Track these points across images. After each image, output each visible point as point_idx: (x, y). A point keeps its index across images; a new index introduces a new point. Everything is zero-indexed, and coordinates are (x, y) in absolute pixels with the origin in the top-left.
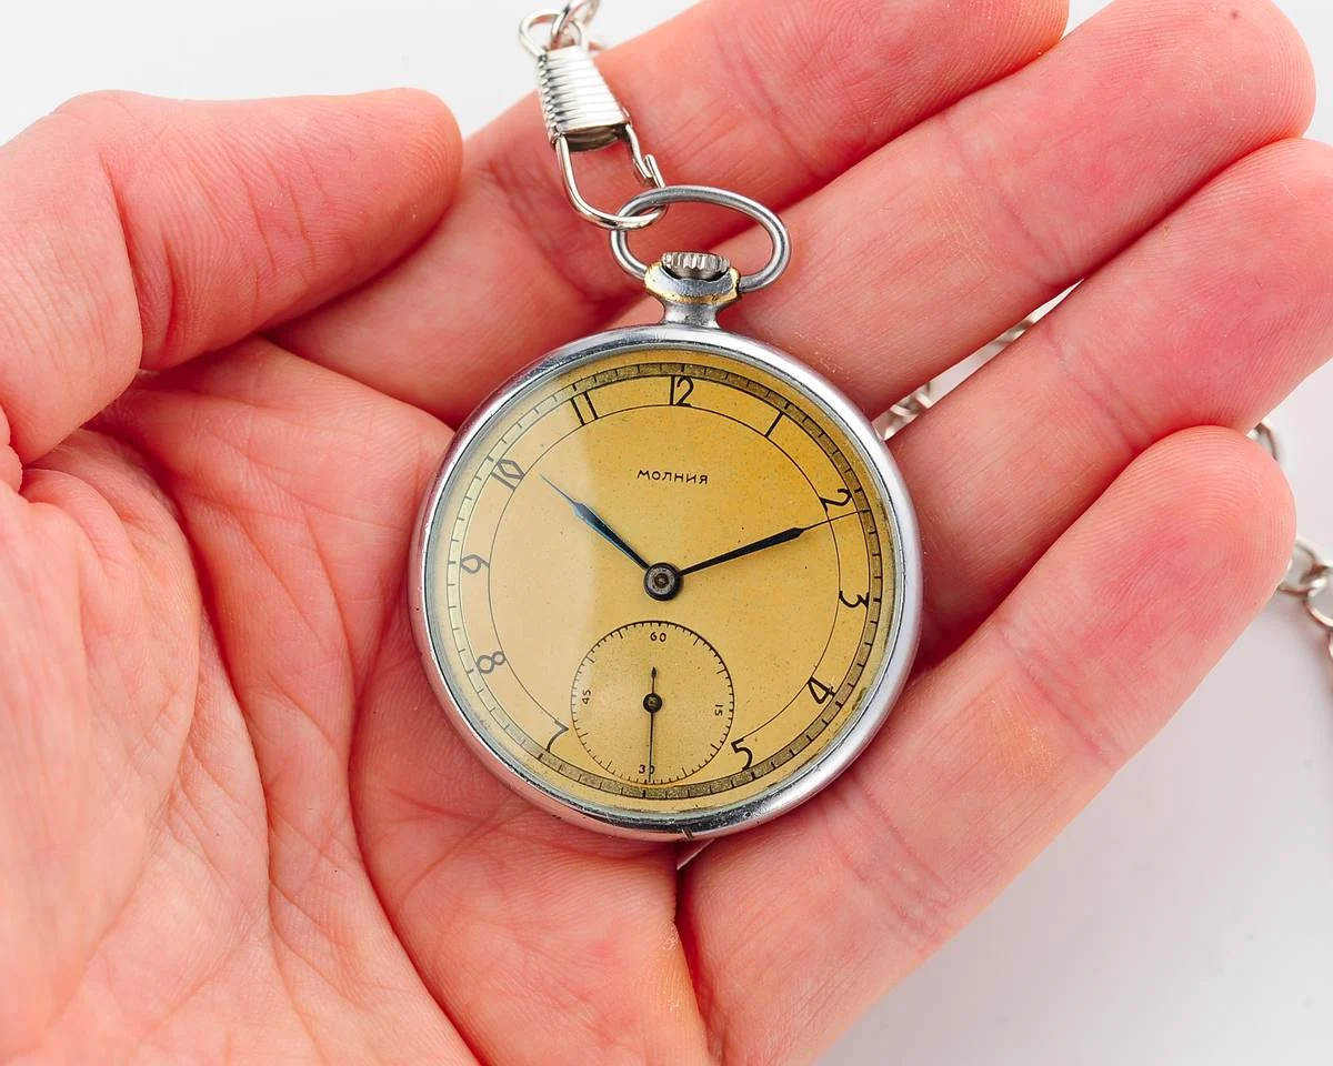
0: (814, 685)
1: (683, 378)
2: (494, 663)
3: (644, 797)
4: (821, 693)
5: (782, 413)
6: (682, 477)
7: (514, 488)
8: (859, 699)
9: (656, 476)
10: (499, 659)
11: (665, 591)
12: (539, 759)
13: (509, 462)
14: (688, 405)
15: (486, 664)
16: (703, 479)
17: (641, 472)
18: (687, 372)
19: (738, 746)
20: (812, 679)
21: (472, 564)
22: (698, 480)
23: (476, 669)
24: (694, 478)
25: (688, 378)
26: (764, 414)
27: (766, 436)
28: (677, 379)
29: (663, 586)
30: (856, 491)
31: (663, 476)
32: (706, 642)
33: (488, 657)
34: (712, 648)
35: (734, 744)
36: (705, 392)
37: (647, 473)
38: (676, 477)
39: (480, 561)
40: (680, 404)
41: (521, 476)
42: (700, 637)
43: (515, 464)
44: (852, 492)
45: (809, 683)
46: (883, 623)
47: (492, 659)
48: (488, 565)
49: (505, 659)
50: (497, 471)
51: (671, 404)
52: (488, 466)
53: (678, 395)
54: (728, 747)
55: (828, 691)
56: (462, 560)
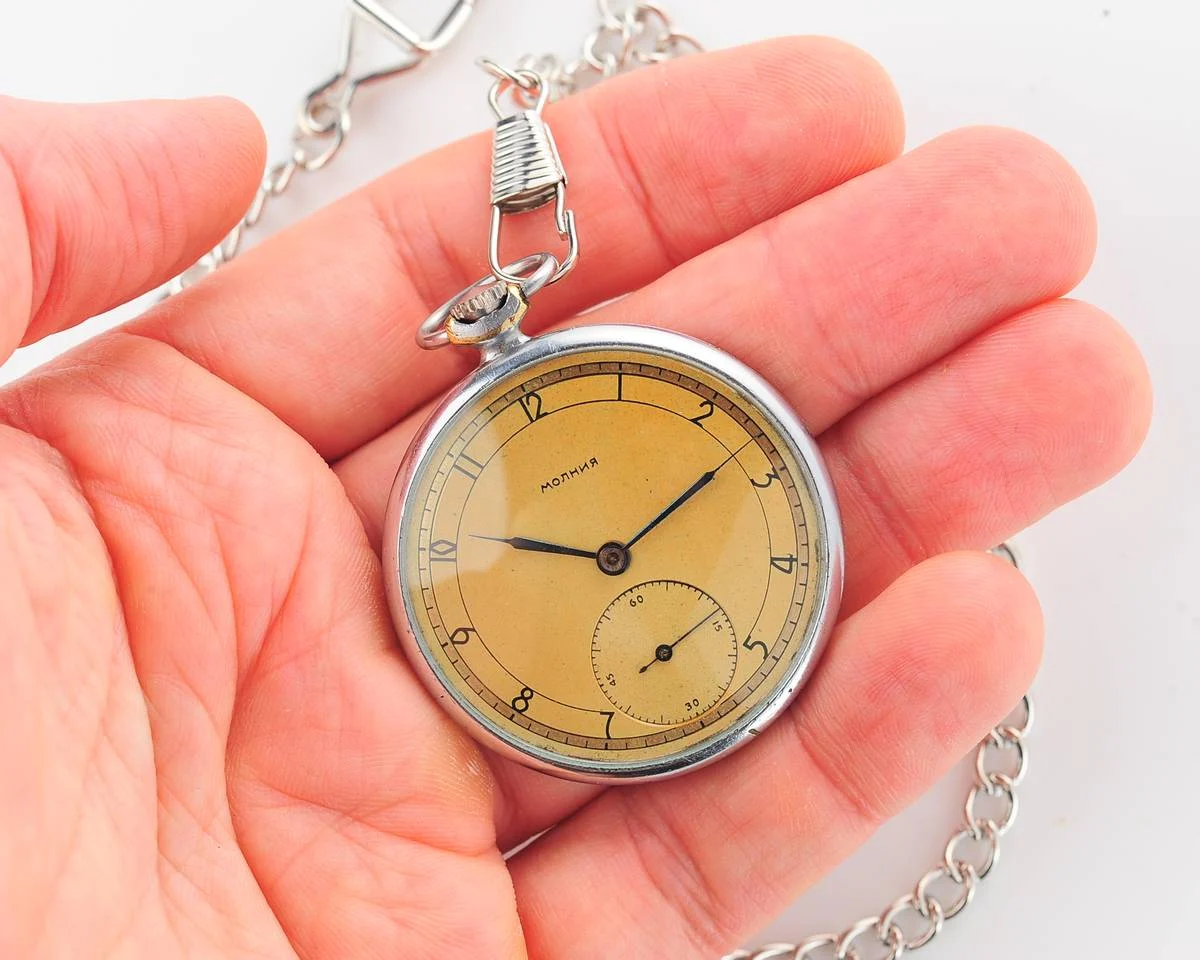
0: (776, 562)
1: (528, 396)
2: (526, 699)
3: (704, 727)
4: (786, 565)
5: (620, 375)
6: (576, 471)
7: (455, 560)
8: (817, 551)
9: (556, 482)
10: (527, 694)
11: (619, 566)
12: (606, 749)
13: (438, 543)
14: (546, 414)
15: (520, 704)
16: (594, 461)
17: (543, 487)
18: (528, 390)
19: (749, 644)
20: (772, 559)
21: (461, 636)
22: (590, 465)
23: (514, 712)
24: (586, 465)
25: (532, 394)
26: (607, 384)
27: (620, 399)
28: (524, 400)
29: (615, 563)
30: (714, 397)
31: (561, 479)
32: (675, 582)
33: (519, 698)
34: (682, 584)
35: (745, 644)
36: (551, 396)
37: (548, 484)
38: (572, 473)
39: (465, 630)
40: (539, 416)
41: (454, 547)
42: (668, 581)
43: (444, 542)
44: (712, 401)
45: (772, 563)
46: (799, 484)
47: (522, 697)
48: (474, 630)
49: (532, 691)
50: (434, 555)
51: (532, 421)
52: (424, 556)
53: (533, 410)
54: (743, 650)
55: (791, 560)
56: (451, 639)
